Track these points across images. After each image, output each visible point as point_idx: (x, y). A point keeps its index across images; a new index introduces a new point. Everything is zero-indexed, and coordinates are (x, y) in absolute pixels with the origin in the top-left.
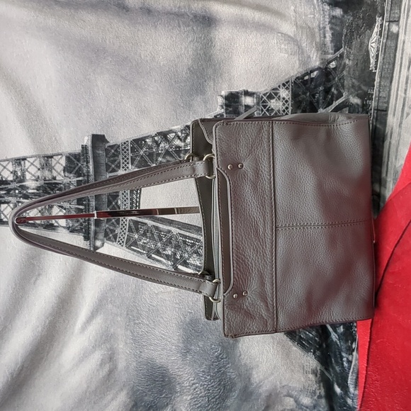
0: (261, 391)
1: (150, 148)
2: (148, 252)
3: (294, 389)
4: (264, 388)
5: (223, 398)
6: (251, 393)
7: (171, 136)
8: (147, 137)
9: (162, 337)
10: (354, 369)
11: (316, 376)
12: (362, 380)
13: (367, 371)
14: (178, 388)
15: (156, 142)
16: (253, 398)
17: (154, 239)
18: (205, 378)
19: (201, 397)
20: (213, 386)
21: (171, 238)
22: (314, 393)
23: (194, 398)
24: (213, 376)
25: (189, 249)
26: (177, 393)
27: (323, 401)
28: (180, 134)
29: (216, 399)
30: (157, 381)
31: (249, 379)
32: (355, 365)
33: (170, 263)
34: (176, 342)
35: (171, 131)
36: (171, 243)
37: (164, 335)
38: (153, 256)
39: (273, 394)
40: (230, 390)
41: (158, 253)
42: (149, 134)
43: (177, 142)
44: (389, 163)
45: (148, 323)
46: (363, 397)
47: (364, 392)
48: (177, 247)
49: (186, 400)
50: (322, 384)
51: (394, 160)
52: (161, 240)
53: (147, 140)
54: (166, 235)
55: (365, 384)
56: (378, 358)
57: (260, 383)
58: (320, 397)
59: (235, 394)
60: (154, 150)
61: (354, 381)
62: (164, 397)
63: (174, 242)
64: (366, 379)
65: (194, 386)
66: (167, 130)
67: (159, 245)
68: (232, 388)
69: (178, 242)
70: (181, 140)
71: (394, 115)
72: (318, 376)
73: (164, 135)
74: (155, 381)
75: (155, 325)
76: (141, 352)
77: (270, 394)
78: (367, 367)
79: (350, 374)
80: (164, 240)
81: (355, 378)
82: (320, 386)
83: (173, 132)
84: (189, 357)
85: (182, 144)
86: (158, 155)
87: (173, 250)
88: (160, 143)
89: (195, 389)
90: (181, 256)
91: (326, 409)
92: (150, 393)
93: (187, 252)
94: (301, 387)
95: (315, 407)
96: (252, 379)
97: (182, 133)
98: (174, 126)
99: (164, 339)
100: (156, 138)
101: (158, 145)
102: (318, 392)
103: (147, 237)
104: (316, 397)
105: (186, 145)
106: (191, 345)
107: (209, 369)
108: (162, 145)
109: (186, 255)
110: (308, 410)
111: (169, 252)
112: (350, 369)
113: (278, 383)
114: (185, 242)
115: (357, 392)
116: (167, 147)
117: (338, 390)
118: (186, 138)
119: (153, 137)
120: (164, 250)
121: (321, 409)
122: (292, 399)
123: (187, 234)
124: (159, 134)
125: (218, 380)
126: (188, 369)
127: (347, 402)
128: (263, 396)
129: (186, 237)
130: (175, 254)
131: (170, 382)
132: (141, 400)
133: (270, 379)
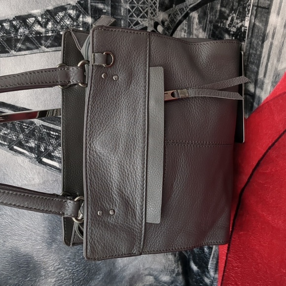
0: (125, 274)
1: (8, 32)
2: (10, 143)
3: (155, 270)
4: (128, 272)
5: (88, 279)
6: (116, 276)
7: (31, 20)
8: (5, 21)
9: (26, 228)
10: (214, 254)
11: (175, 256)
12: (222, 265)
13: (227, 256)
14: (43, 273)
15: (14, 27)
16: (117, 280)
17: (15, 130)
18: (70, 263)
19: (65, 279)
20: (78, 270)
21: (34, 130)
22: (173, 271)
23: (58, 280)
24: (78, 262)
25: (53, 141)
26: (41, 276)
27: (181, 278)
28: (40, 19)
29: (81, 281)
30: (22, 267)
31: (114, 264)
32: (215, 251)
33: (33, 155)
34: (41, 233)
35: (30, 16)
36: (34, 135)
37: (29, 226)
38: (15, 147)
39: (136, 276)
40: (95, 274)
41: (20, 145)
42: (6, 18)
43: (38, 28)
44: (269, 64)
45: (11, 214)
46: (222, 280)
47: (223, 276)
48: (41, 139)
49: (51, 282)
50: (179, 263)
51: (275, 61)
52: (23, 131)
53: (4, 24)
54: (28, 127)
55: (225, 268)
56: (240, 248)
57: (124, 267)
58: (178, 274)
59: (100, 277)
60: (12, 35)
61: (214, 265)
62: (29, 280)
63: (37, 134)
64: (225, 265)
65: (59, 271)
66: (26, 14)
67: (21, 136)
68: (97, 271)
69: (42, 134)
70: (41, 25)
71: (278, 14)
72: (177, 255)
73: (23, 19)
74: (20, 267)
75: (19, 217)
76: (5, 241)
77: (133, 277)
78: (227, 254)
79: (211, 259)
80: (27, 131)
81: (215, 262)
82: (178, 265)
83: (33, 17)
84: (54, 246)
85: (43, 30)
86: (18, 41)
87: (36, 142)
88: (19, 28)
89: (59, 273)
90: (45, 149)
91: (183, 284)
92: (15, 277)
93: (52, 144)
94: (162, 267)
95: (172, 282)
96: (116, 264)
97: (42, 18)
98: (33, 9)
99: (28, 230)
100: (14, 23)
101: (17, 30)
102: (176, 270)
103: (7, 128)
104: (174, 275)
105: (47, 31)
106: (57, 235)
107: (75, 256)
108: (21, 30)
109: (51, 148)
110: (165, 285)
111: (32, 144)
112: (211, 255)
113: (141, 266)
114: (49, 134)
115: (217, 276)
116: (27, 32)
117: (195, 268)
118: (46, 23)
119: (11, 21)
120: (27, 142)
121: (178, 284)
122: (151, 277)
123: (52, 126)
124: (18, 18)
125: (83, 265)
126: (53, 256)
127: (204, 280)
128: (127, 278)
129: (50, 129)
130: (39, 147)
131: (35, 268)
132: (6, 282)
133: (134, 263)
